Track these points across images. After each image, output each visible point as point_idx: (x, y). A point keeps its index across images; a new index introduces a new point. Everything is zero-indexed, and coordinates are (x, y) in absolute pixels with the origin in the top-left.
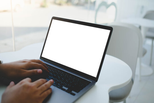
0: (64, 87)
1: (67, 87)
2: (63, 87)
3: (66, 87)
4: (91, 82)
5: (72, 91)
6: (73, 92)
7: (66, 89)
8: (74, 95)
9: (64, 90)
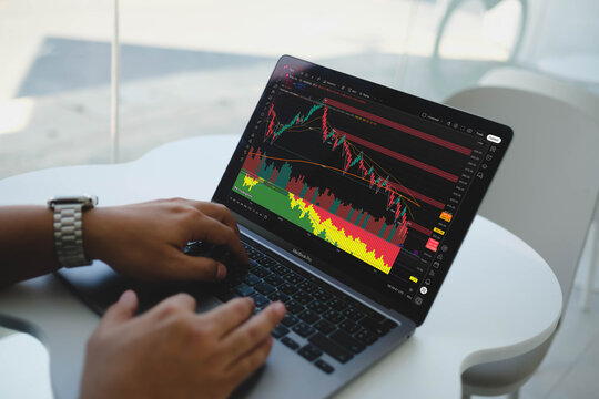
0: (292, 336)
1: (304, 336)
2: (288, 332)
3: (301, 333)
4: (399, 323)
5: (321, 354)
6: (326, 358)
7: (302, 342)
8: (328, 370)
9: (293, 346)
